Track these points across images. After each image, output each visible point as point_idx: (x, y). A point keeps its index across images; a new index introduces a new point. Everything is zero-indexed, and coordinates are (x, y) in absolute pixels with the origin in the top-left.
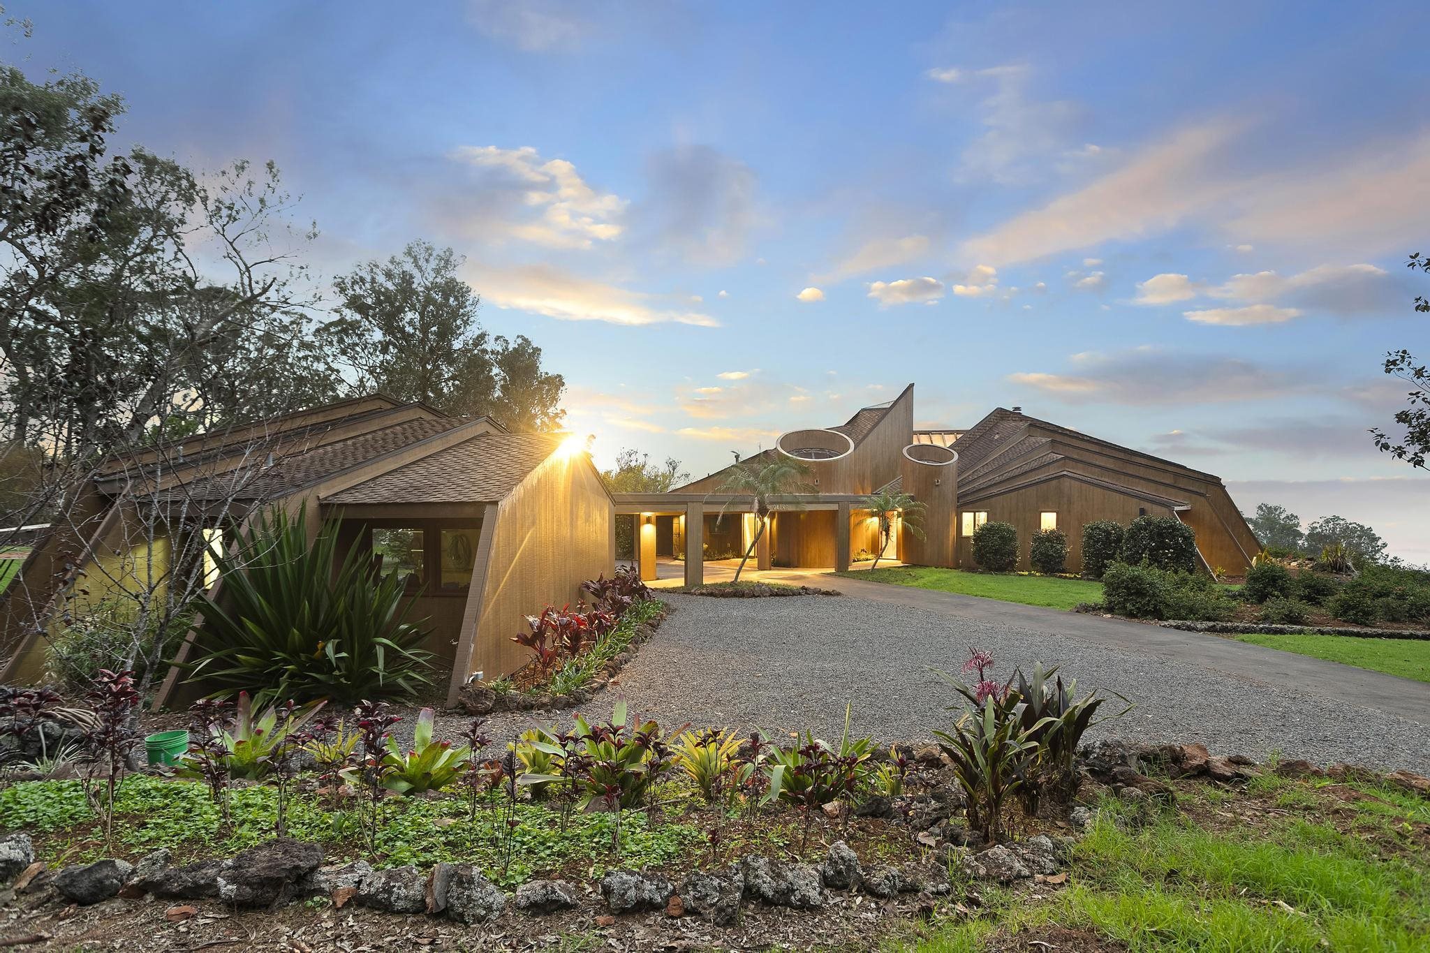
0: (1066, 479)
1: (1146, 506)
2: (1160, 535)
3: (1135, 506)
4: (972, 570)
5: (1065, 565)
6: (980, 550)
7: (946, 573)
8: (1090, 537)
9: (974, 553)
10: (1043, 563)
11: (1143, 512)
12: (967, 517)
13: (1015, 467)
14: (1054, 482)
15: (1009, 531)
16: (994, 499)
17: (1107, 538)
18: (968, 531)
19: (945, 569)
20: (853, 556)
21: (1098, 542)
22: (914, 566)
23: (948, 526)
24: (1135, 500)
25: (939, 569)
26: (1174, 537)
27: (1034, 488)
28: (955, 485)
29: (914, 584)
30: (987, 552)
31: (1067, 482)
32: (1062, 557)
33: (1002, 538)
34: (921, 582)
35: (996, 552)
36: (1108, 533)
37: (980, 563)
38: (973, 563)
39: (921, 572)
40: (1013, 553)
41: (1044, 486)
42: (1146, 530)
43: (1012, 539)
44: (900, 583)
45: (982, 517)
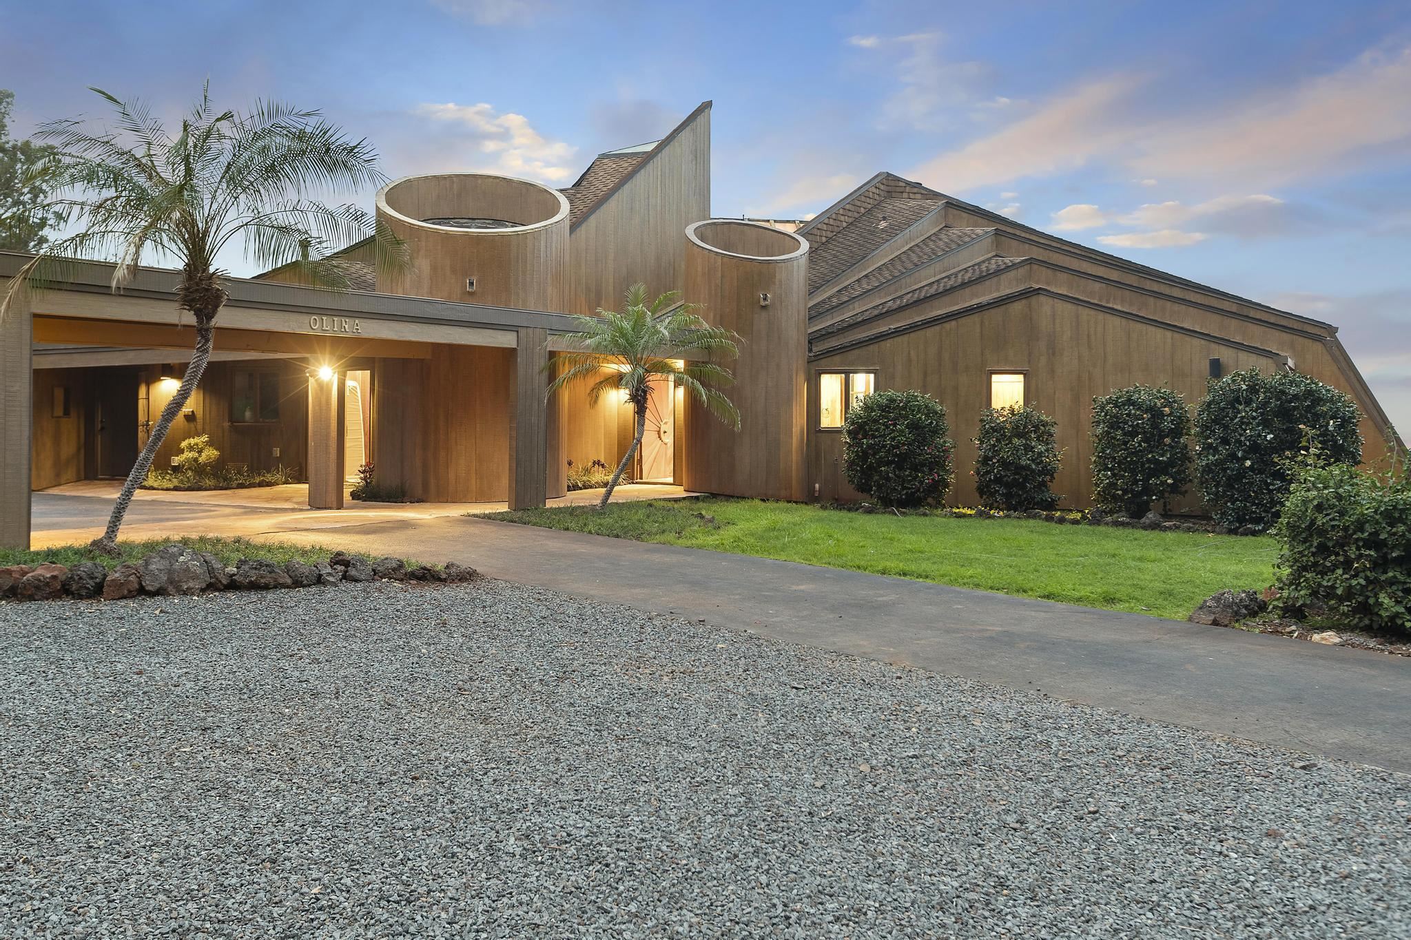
0: (1042, 299)
1: (1225, 354)
2: (1285, 413)
3: (1196, 355)
4: (841, 503)
5: (1056, 490)
6: (864, 456)
7: (787, 511)
8: (1114, 424)
9: (851, 464)
10: (1007, 485)
11: (1217, 368)
12: (830, 386)
13: (927, 278)
14: (1017, 307)
15: (930, 412)
16: (888, 344)
17: (1155, 426)
18: (832, 416)
19: (783, 505)
20: (568, 475)
21: (1133, 434)
22: (714, 496)
23: (789, 401)
24: (1197, 342)
25: (769, 504)
26: (1317, 417)
27: (976, 318)
28: (804, 314)
29: (711, 540)
30: (881, 462)
31: (1045, 306)
32: (1049, 472)
33: (915, 426)
34: (728, 534)
35: (902, 461)
36: (1156, 414)
37: (864, 488)
38: (848, 490)
39: (730, 510)
40: (937, 463)
41: (996, 314)
42: (1248, 402)
43: (936, 431)
44: (671, 537)
45: (863, 384)
